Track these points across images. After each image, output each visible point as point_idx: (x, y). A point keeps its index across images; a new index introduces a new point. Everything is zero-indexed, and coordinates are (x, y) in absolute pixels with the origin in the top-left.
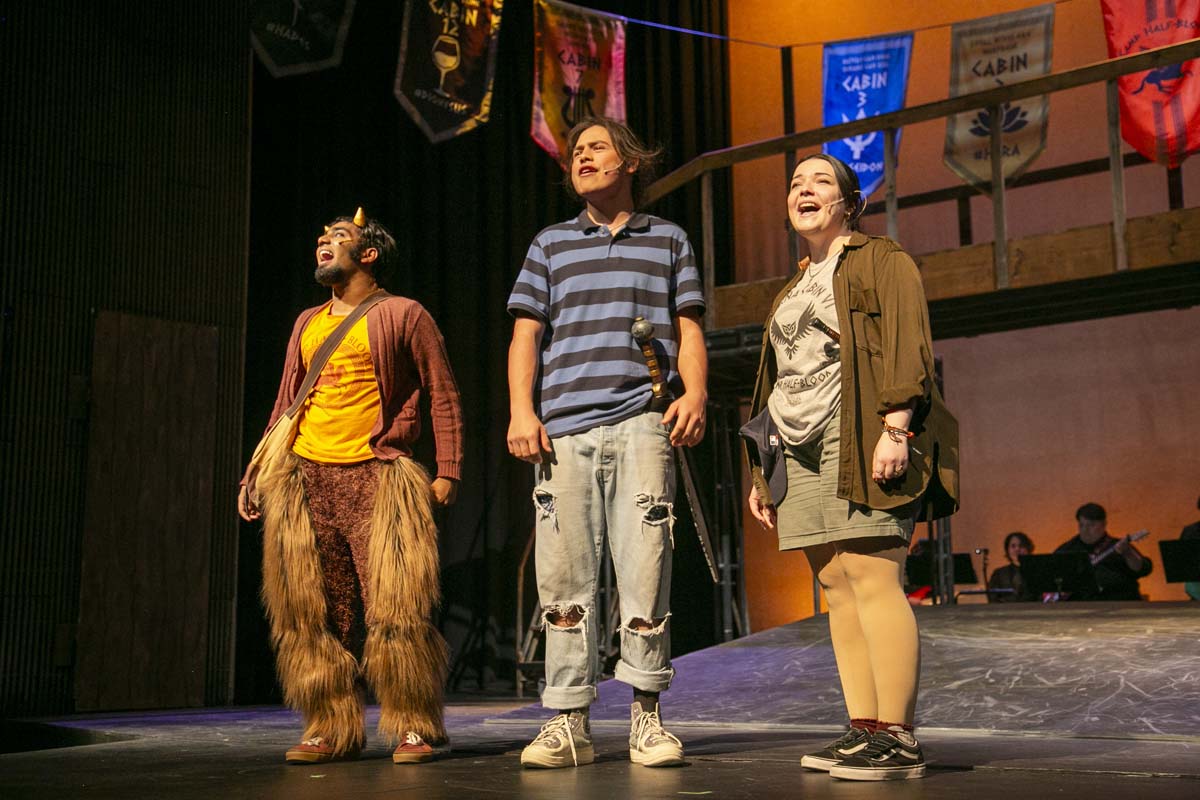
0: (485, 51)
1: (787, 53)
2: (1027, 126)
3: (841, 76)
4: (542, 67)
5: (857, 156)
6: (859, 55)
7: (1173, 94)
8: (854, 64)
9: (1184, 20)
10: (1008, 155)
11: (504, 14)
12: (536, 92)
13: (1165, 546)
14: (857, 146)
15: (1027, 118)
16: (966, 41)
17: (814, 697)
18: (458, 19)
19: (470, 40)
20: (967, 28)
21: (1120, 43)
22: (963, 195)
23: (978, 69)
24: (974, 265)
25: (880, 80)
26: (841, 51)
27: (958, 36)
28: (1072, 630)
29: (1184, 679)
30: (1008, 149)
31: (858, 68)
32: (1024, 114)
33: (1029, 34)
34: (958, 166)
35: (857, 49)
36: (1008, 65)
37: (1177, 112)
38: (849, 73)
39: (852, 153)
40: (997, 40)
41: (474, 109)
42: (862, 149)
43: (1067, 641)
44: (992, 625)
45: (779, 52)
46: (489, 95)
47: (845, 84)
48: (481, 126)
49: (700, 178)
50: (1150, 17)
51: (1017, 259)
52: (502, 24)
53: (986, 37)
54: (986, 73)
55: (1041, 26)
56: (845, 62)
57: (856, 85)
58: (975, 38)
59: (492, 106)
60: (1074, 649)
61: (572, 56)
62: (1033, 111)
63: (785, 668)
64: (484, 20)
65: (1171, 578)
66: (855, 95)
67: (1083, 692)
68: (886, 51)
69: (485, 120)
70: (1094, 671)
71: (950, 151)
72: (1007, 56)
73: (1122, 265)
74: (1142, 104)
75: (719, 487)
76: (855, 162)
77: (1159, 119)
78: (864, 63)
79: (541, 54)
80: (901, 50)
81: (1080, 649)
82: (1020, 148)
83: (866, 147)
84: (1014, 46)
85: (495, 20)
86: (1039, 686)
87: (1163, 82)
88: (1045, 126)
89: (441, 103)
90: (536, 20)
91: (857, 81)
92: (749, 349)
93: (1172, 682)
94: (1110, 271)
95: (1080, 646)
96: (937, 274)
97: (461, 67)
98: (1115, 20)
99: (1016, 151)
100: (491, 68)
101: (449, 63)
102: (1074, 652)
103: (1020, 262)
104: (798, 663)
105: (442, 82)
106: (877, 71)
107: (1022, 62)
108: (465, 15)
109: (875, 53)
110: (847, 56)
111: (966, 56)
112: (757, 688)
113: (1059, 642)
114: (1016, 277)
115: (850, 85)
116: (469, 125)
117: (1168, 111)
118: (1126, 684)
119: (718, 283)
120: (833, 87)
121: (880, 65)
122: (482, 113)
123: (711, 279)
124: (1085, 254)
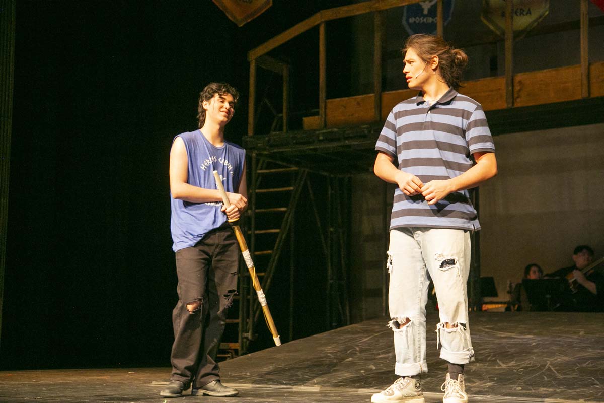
5: (426, 12)
10: (524, 15)
17: (358, 371)
24: (492, 91)
28: (535, 331)
29: (584, 365)
30: (524, 11)
34: (491, 21)
39: (422, 10)
42: (429, 7)
43: (529, 338)
44: (487, 327)
49: (318, 26)
51: (518, 88)
60: (530, 344)
63: (348, 352)
67: (521, 371)
70: (534, 358)
71: (486, 11)
73: (585, 95)
75: (331, 229)
76: (425, 16)
81: (534, 344)
82: (531, 10)
83: (432, 6)
86: (497, 367)
93: (577, 366)
94: (579, 97)
95: (535, 342)
99: (529, 12)
102: (529, 345)
103: (520, 90)
104: (358, 349)
112: (326, 365)
113: (523, 339)
114: (518, 100)
118: (549, 367)
119: (328, 96)
123: (322, 94)
124: (562, 85)
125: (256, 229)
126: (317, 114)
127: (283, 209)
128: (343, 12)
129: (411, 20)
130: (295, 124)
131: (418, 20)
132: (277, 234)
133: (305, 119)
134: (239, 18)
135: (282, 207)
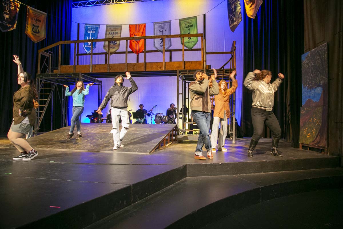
0: (16, 15)
1: (79, 24)
2: (117, 44)
3: (88, 30)
4: (28, 20)
5: (89, 44)
6: (91, 27)
7: (138, 43)
8: (90, 28)
9: (141, 31)
10: (113, 48)
11: (20, 8)
12: (27, 25)
13: (133, 113)
14: (89, 43)
15: (117, 43)
16: (108, 28)
18: (9, 8)
19: (12, 13)
20: (109, 26)
21: (132, 33)
22: (106, 54)
23: (110, 33)
25: (94, 32)
26: (88, 26)
27: (107, 27)
31: (90, 29)
32: (116, 42)
33: (118, 29)
34: (105, 49)
35: (91, 26)
36: (115, 33)
37: (139, 46)
38: (89, 30)
40: (113, 29)
41: (13, 26)
45: (77, 23)
46: (16, 24)
47: (88, 32)
48: (14, 30)
49: (59, 45)
50: (136, 30)
51: (111, 67)
52: (19, 10)
53: (112, 28)
54: (111, 34)
55: (120, 28)
56: (88, 28)
57: (90, 32)
58: (110, 28)
59: (16, 26)
61: (35, 19)
62: (118, 42)
64: (15, 9)
65: (134, 118)
66: (90, 34)
68: (95, 27)
69: (15, 29)
71: (104, 46)
72: (115, 32)
74: (134, 43)
76: (89, 45)
77: (136, 46)
78: (91, 28)
79: (28, 18)
80: (98, 27)
84: (116, 30)
85: (18, 9)
87: (137, 41)
88: (119, 45)
89: (5, 24)
90: (27, 11)
91: (90, 31)
92: (66, 77)
96: (98, 68)
97: (10, 17)
98: (131, 29)
99: (115, 48)
100: (17, 19)
101: (7, 17)
103: (111, 68)
105: (5, 20)
106: (94, 30)
107: (117, 33)
108: (11, 7)
109: (93, 27)
110: (89, 27)
111: (108, 31)
115: (89, 32)
116: (11, 29)
117: (137, 45)
119: (61, 65)
120: (86, 32)
121: (94, 29)
122: (14, 28)
123: (60, 64)
124: (121, 68)
125: (40, 99)
126: (58, 69)
127: (49, 94)
128: (66, 42)
129: (85, 46)
130: (52, 71)
131: (87, 46)
132: (47, 101)
133: (54, 70)
134: (35, 41)
135: (48, 93)
